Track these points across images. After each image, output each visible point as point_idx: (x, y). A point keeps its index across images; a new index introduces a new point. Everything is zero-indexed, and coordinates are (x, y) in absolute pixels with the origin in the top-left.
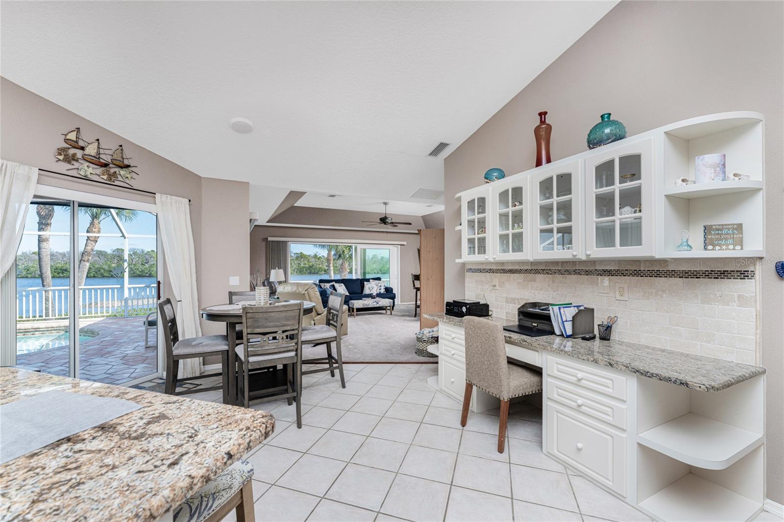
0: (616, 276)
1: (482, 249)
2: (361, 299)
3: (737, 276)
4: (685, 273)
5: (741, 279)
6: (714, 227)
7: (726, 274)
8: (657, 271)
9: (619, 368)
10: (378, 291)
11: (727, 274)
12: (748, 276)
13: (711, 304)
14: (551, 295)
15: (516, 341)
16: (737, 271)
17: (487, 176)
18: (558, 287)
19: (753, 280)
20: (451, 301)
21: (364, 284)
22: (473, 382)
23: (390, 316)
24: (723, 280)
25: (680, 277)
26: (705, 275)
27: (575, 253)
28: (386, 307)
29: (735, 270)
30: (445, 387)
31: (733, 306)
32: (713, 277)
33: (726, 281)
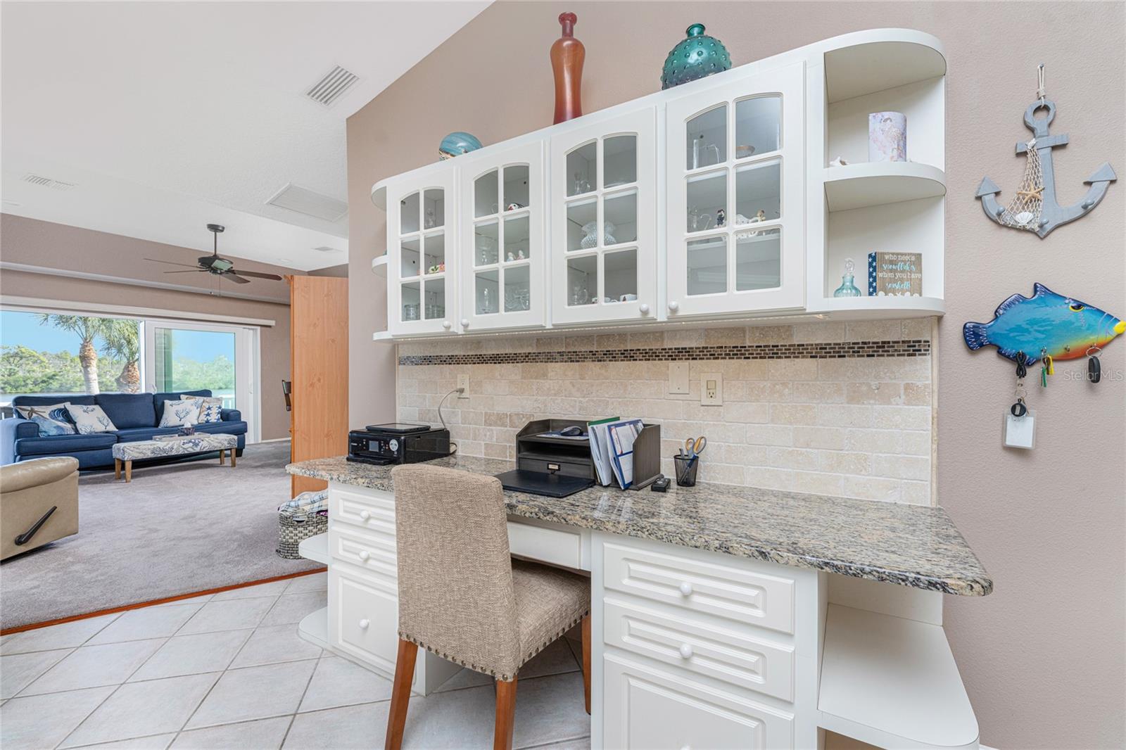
0: (700, 359)
1: (437, 307)
2: (151, 439)
3: (904, 351)
4: (820, 349)
5: (909, 355)
6: (887, 257)
7: (886, 349)
8: (773, 346)
9: (782, 561)
10: (203, 419)
11: (888, 347)
12: (920, 350)
13: (863, 403)
14: (577, 404)
15: (527, 515)
16: (903, 342)
17: (446, 146)
18: (592, 386)
19: (928, 357)
20: (362, 427)
21: (163, 403)
22: (420, 639)
23: (231, 469)
24: (881, 358)
25: (811, 357)
26: (853, 352)
27: (644, 307)
28: (221, 451)
29: (901, 340)
30: (344, 641)
31: (897, 404)
32: (866, 354)
33: (885, 359)
